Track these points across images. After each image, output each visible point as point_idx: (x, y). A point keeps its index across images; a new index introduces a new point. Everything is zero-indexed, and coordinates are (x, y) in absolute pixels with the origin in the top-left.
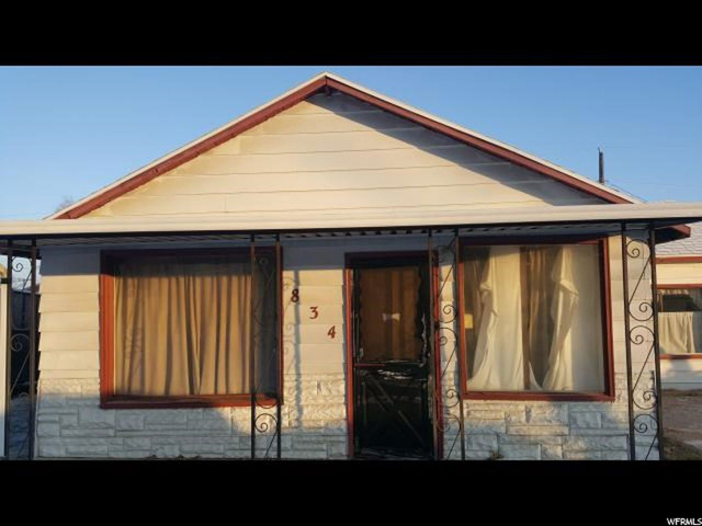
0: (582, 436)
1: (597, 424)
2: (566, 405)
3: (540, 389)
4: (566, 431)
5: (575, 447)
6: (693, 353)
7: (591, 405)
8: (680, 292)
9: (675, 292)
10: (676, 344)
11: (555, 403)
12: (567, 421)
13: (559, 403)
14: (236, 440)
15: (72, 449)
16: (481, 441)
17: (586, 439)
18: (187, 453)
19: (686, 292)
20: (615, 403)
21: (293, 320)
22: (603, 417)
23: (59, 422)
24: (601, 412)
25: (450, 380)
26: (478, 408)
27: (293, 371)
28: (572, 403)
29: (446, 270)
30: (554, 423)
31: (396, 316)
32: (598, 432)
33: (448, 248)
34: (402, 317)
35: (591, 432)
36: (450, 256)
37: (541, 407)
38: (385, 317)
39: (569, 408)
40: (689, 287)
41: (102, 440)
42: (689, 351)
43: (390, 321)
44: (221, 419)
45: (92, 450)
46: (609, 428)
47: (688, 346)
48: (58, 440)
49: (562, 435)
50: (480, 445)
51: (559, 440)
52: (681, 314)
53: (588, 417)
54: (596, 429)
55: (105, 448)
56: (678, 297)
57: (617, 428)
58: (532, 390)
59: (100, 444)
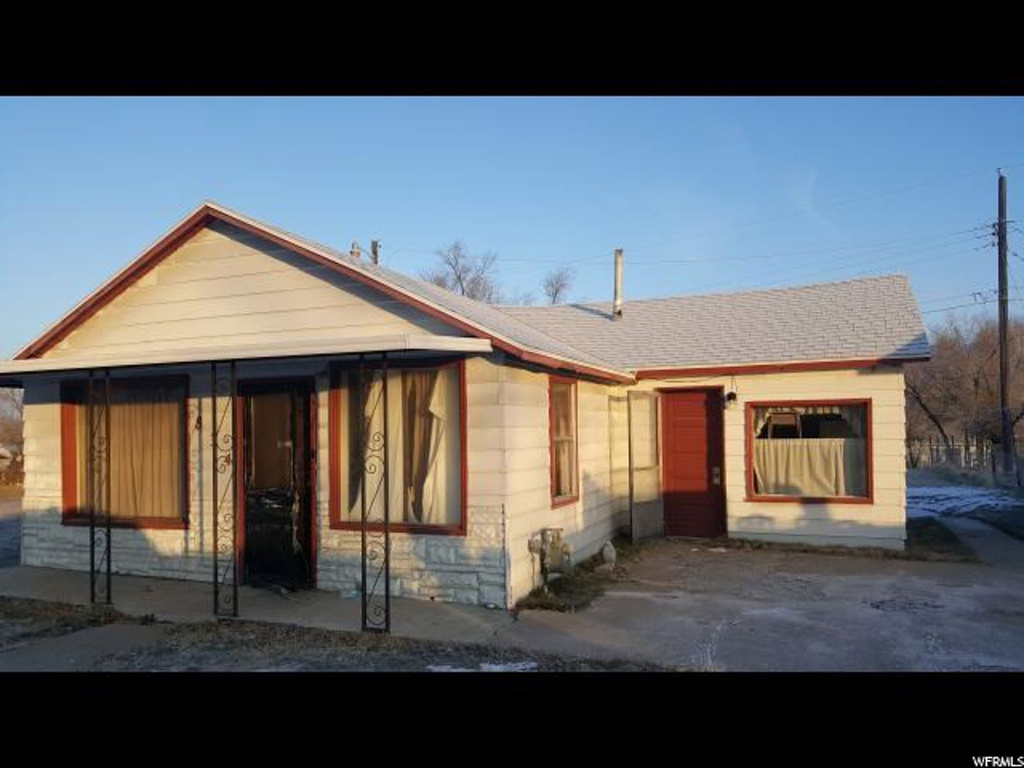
0: (437, 571)
1: (449, 560)
2: (424, 539)
3: (415, 521)
4: (422, 565)
5: (428, 583)
6: (842, 494)
7: (446, 540)
8: (827, 411)
9: (820, 411)
10: (819, 483)
11: (413, 536)
12: (423, 554)
13: (417, 536)
14: (156, 560)
15: (46, 560)
16: (347, 572)
17: (439, 574)
18: (123, 569)
19: (836, 411)
20: (468, 537)
21: (197, 447)
22: (456, 552)
23: (37, 535)
24: (455, 547)
25: (324, 509)
26: (348, 539)
27: (197, 497)
28: (429, 536)
29: (323, 397)
30: (412, 555)
31: (289, 444)
32: (452, 568)
33: (322, 374)
34: (294, 445)
35: (445, 568)
36: (326, 381)
37: (401, 539)
38: (279, 445)
39: (426, 542)
40: (841, 404)
41: (64, 554)
42: (837, 493)
43: (284, 447)
44: (144, 539)
45: (59, 562)
46: (460, 565)
47: (837, 485)
48: (36, 552)
49: (419, 570)
50: (346, 576)
51: (416, 574)
52: (826, 441)
53: (442, 552)
54: (449, 564)
55: (65, 560)
56: (825, 417)
57: (468, 565)
58: (410, 522)
59: (64, 557)
